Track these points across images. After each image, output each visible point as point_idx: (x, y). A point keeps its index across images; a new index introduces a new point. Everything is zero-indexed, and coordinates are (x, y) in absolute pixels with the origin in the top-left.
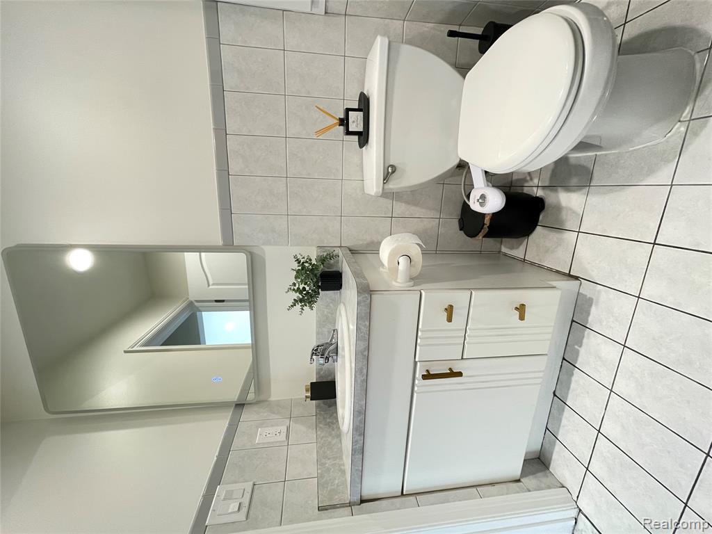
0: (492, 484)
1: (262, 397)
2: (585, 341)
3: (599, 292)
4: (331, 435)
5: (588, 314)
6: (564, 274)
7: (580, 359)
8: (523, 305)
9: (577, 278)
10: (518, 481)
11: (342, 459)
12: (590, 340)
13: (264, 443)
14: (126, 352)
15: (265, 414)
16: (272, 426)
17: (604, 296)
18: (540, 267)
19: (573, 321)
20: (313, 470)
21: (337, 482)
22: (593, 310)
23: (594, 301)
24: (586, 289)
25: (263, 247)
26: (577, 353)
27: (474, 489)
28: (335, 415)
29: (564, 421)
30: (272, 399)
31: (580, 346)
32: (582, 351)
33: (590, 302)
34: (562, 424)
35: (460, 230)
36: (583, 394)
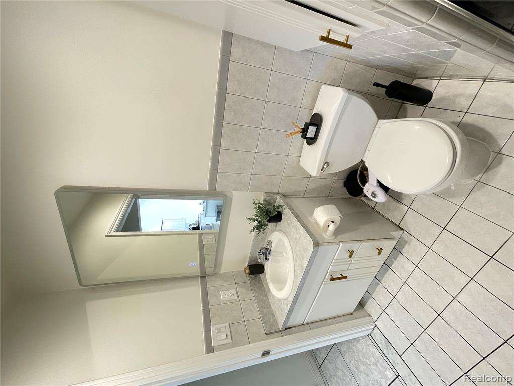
0: (341, 316)
1: (217, 271)
2: (398, 258)
3: (412, 240)
4: (261, 294)
5: (403, 247)
6: (395, 224)
7: (393, 265)
8: (382, 249)
9: (402, 229)
10: (352, 314)
11: (270, 307)
12: (401, 260)
13: (226, 301)
14: (106, 236)
15: (221, 282)
16: (227, 290)
17: (414, 242)
18: (383, 216)
19: (394, 248)
20: (257, 314)
21: (271, 320)
22: (406, 246)
23: (408, 243)
24: (405, 236)
25: (233, 192)
26: (393, 262)
27: (333, 320)
28: (260, 282)
29: (377, 290)
30: (222, 272)
31: (395, 260)
32: (395, 263)
33: (406, 242)
34: (376, 290)
35: (344, 187)
36: (391, 281)
